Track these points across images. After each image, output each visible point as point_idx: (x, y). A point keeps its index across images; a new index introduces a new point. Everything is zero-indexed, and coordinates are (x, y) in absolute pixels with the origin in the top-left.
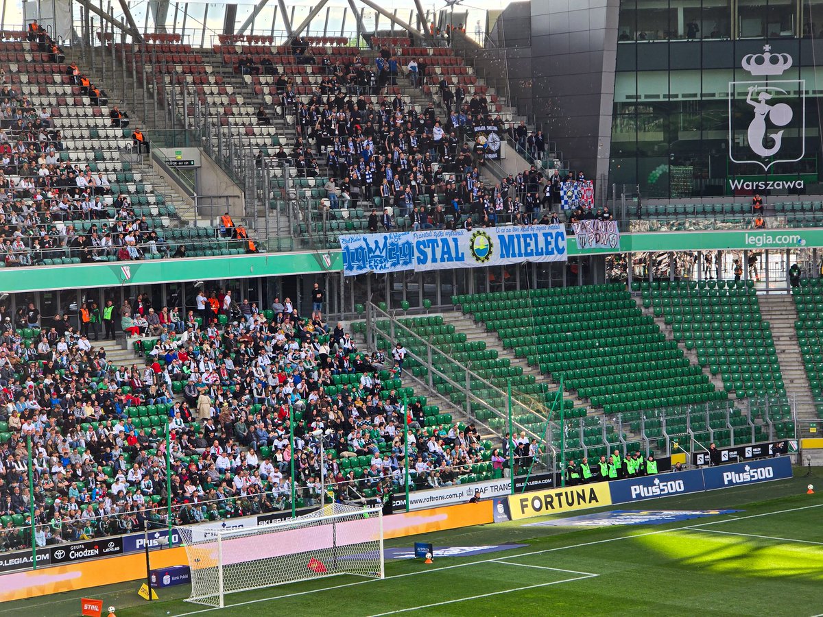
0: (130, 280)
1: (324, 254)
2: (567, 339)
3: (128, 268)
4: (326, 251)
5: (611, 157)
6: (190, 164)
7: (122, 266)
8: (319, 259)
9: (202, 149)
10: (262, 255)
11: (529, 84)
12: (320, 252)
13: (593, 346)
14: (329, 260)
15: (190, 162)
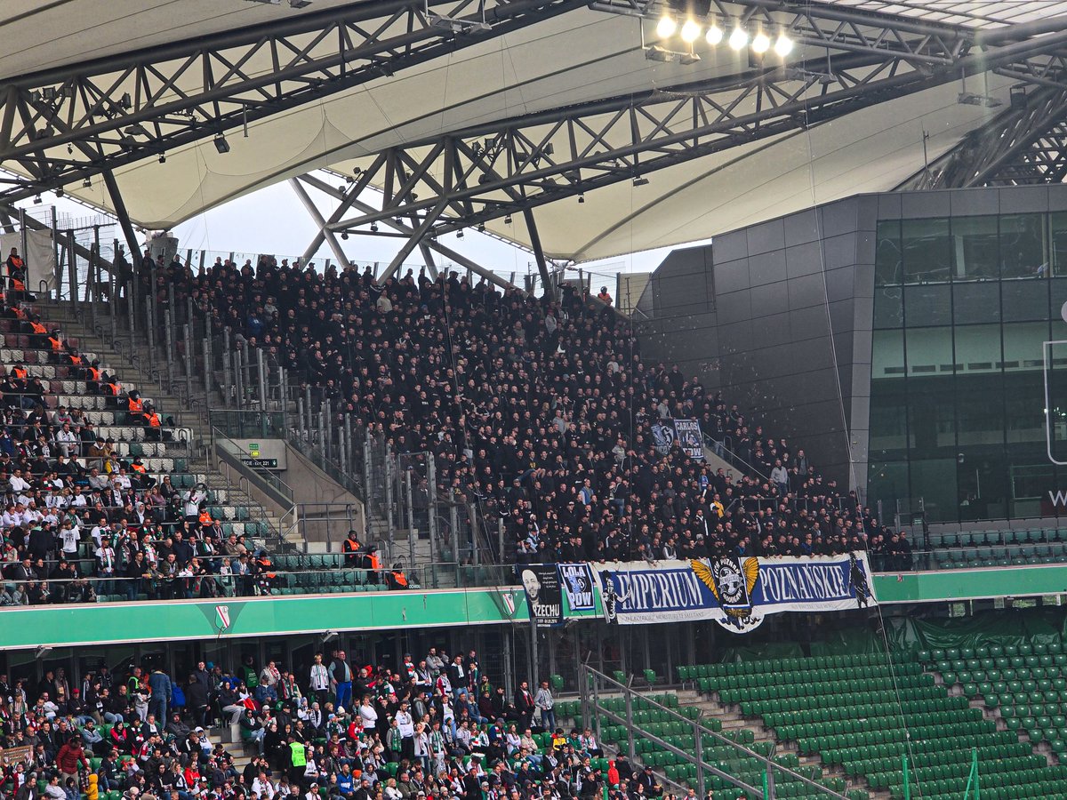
0: (229, 629)
1: (505, 593)
2: (862, 729)
3: (226, 609)
4: (507, 588)
5: (870, 462)
6: (271, 465)
7: (218, 605)
8: (497, 600)
9: (287, 442)
10: (415, 593)
11: (715, 366)
12: (501, 589)
13: (903, 739)
14: (511, 602)
15: (271, 461)
